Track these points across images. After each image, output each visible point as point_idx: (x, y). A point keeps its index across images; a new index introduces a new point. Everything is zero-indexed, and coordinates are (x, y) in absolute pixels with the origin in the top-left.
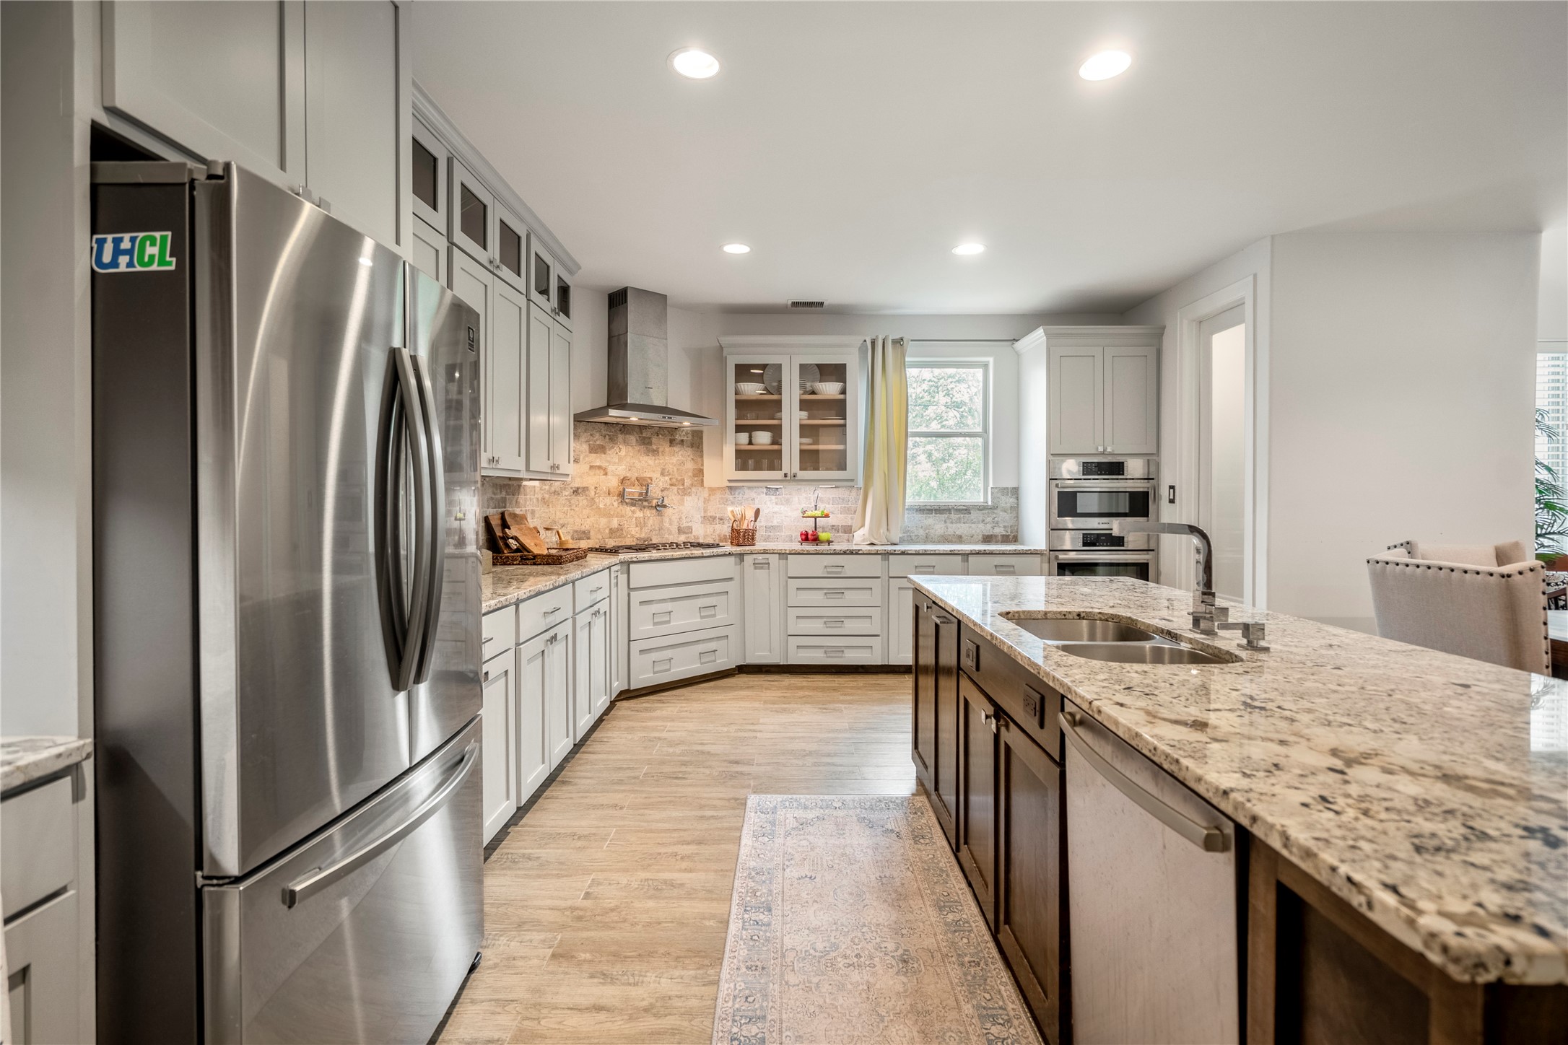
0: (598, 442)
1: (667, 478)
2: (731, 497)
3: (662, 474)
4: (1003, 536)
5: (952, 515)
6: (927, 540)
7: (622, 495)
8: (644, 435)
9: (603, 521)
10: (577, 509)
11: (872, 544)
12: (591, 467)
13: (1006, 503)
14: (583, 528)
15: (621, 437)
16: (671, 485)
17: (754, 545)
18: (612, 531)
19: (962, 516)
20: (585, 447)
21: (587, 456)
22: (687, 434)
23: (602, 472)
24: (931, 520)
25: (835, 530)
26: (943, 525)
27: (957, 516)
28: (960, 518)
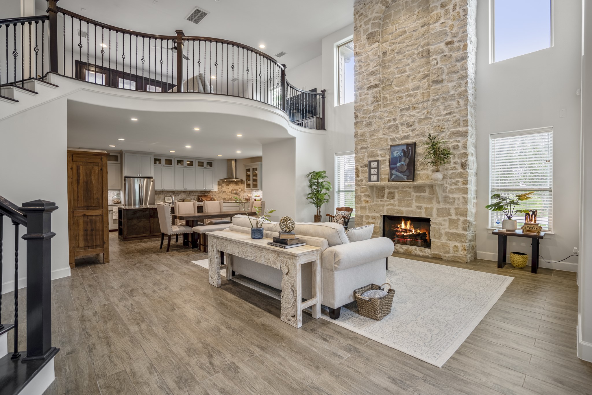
3: (240, 189)
7: (231, 192)
8: (236, 182)
9: (228, 196)
10: (224, 195)
12: (226, 188)
15: (232, 183)
20: (225, 185)
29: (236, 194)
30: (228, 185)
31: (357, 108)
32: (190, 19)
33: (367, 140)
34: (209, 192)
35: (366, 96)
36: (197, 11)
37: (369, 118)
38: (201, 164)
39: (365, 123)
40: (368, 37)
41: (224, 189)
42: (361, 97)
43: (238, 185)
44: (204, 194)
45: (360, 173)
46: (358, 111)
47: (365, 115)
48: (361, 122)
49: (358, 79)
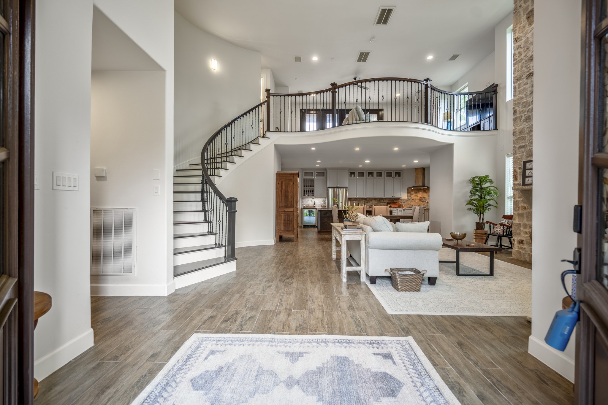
21: (414, 194)
23: (417, 196)
29: (424, 201)
30: (417, 193)
31: (515, 102)
32: (359, 60)
33: (526, 137)
34: (398, 199)
35: (525, 86)
36: (362, 54)
37: (528, 111)
38: (389, 175)
39: (523, 118)
40: (528, 16)
41: (413, 197)
42: (520, 89)
43: (427, 193)
44: (394, 201)
45: (518, 175)
46: (517, 105)
47: (524, 109)
48: (519, 117)
49: (517, 68)
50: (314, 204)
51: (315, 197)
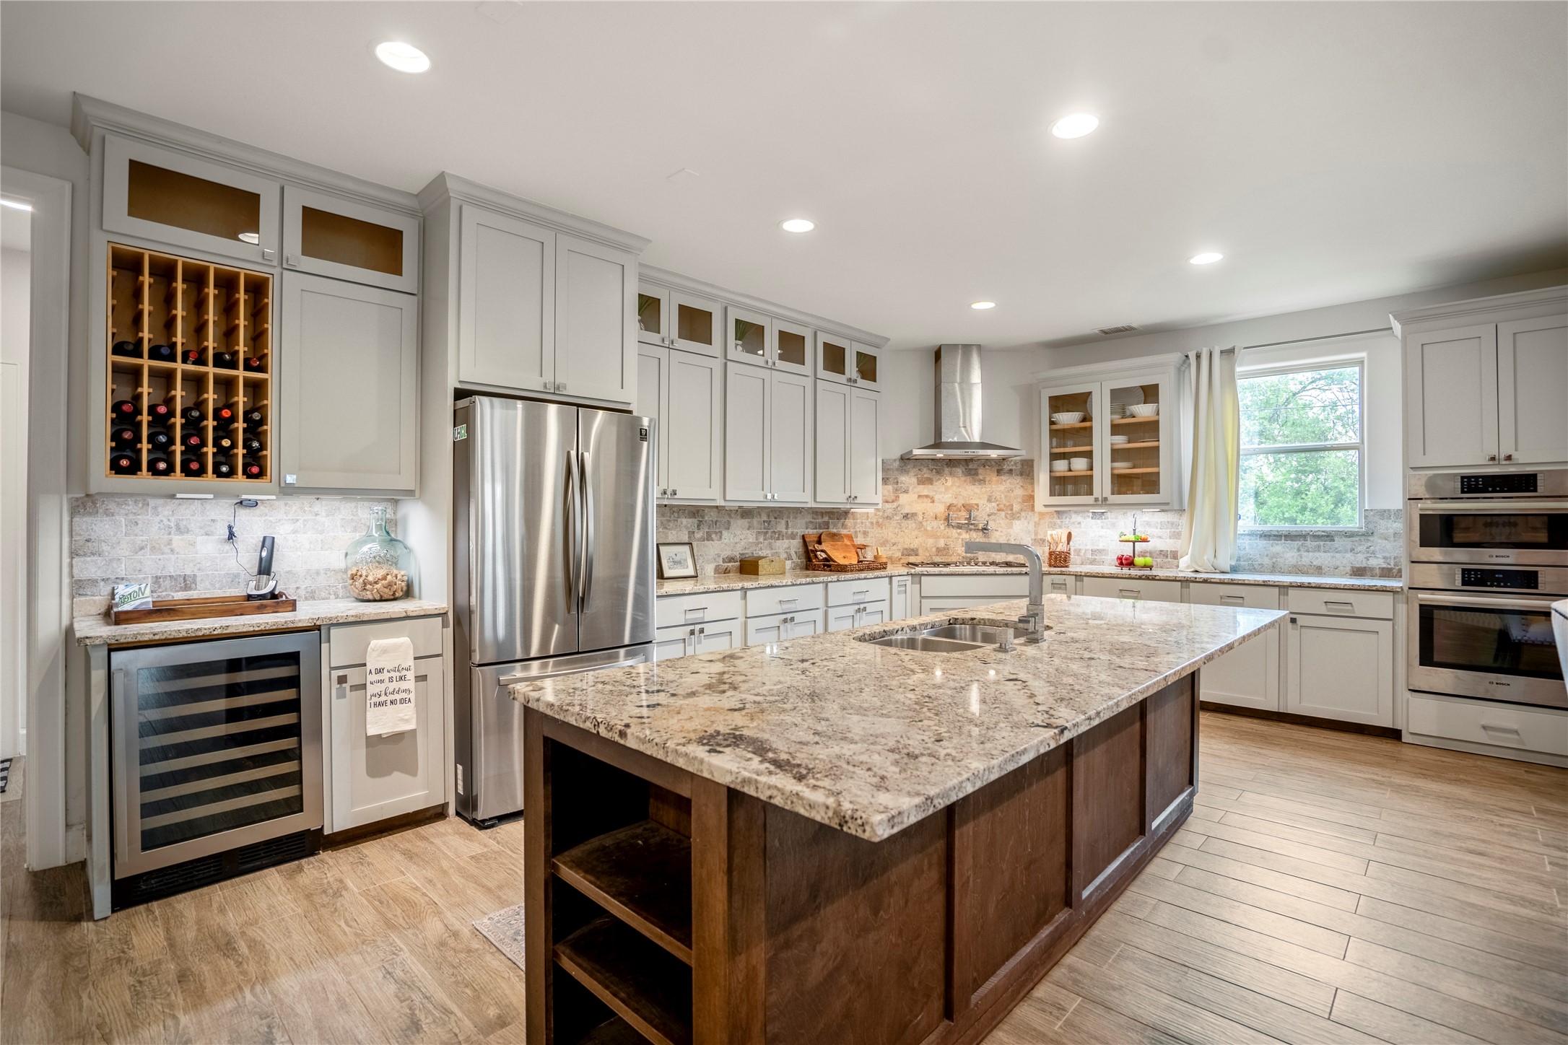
0: (925, 476)
1: (994, 504)
2: (1058, 521)
3: (989, 500)
4: (1383, 569)
5: (1309, 542)
6: (1274, 569)
7: (947, 519)
8: (970, 467)
9: (930, 541)
10: (906, 531)
11: (1197, 571)
12: (919, 496)
13: (1387, 529)
14: (912, 546)
15: (947, 470)
16: (999, 510)
17: (1067, 567)
18: (938, 550)
19: (1322, 543)
20: (914, 480)
21: (915, 487)
22: (1015, 464)
23: (930, 501)
24: (1278, 547)
25: (1164, 555)
26: (1295, 554)
27: (1315, 543)
28: (1319, 546)
29: (969, 525)
41: (908, 502)
43: (982, 481)
50: (265, 568)
51: (288, 491)
